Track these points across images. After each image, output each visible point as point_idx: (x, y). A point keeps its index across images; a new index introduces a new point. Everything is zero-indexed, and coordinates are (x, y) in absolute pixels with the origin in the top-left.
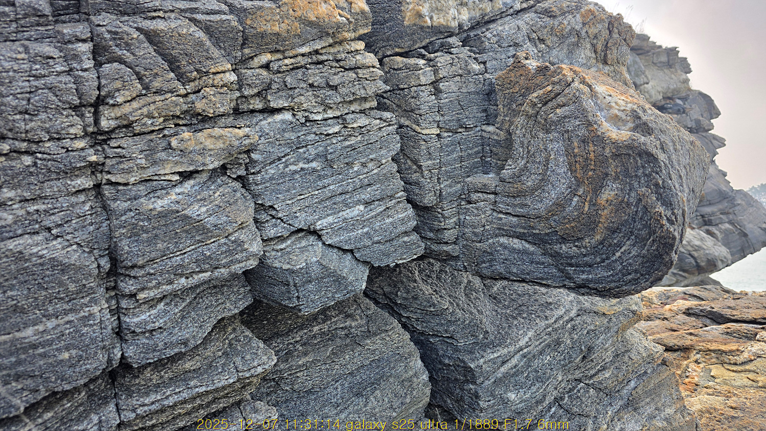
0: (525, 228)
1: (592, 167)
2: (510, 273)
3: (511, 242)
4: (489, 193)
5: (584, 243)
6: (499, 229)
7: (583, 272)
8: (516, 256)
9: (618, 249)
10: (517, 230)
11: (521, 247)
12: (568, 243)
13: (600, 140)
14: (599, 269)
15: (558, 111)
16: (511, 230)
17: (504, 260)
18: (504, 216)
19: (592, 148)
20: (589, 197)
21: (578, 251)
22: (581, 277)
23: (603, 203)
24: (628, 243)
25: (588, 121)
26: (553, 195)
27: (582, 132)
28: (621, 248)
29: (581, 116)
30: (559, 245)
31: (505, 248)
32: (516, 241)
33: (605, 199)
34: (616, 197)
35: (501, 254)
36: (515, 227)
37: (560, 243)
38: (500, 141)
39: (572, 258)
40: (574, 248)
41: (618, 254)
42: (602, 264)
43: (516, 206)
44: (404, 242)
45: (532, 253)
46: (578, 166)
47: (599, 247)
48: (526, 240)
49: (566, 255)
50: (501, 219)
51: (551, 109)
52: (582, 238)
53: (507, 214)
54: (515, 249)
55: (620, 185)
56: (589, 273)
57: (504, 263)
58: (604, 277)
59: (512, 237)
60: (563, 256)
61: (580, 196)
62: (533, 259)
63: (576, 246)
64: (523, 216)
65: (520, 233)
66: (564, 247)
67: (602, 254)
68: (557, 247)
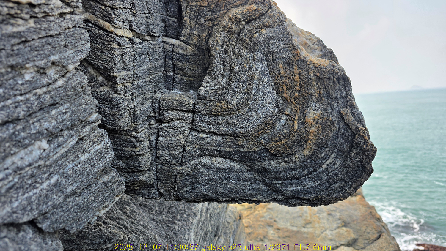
0: (231, 147)
1: (298, 88)
2: (216, 193)
3: (214, 162)
4: (186, 112)
5: (294, 158)
6: (202, 149)
7: (291, 185)
8: (221, 176)
9: (324, 161)
10: (222, 149)
11: (226, 166)
12: (277, 159)
13: (304, 64)
14: (307, 180)
15: (264, 31)
16: (215, 150)
17: (208, 181)
18: (206, 136)
19: (296, 71)
20: (297, 116)
21: (286, 166)
22: (289, 189)
23: (311, 121)
24: (332, 156)
25: (292, 44)
26: (261, 114)
27: (287, 54)
28: (326, 161)
29: (285, 39)
30: (268, 162)
31: (209, 168)
32: (219, 160)
33: (312, 118)
34: (321, 116)
35: (205, 176)
36: (220, 146)
37: (269, 160)
38: (187, 56)
39: (280, 173)
40: (283, 163)
41: (324, 166)
42: (310, 176)
43: (219, 124)
44: (104, 183)
45: (238, 171)
46: (285, 87)
47: (308, 161)
48: (230, 159)
49: (275, 170)
50: (203, 139)
51: (256, 29)
52: (293, 154)
53: (209, 133)
54: (219, 168)
55: (323, 105)
56: (297, 185)
57: (208, 184)
58: (312, 187)
59: (216, 156)
60: (272, 171)
61: (288, 115)
62: (240, 176)
63: (286, 162)
64: (228, 135)
65: (225, 152)
66: (272, 163)
67: (310, 167)
68: (266, 164)
